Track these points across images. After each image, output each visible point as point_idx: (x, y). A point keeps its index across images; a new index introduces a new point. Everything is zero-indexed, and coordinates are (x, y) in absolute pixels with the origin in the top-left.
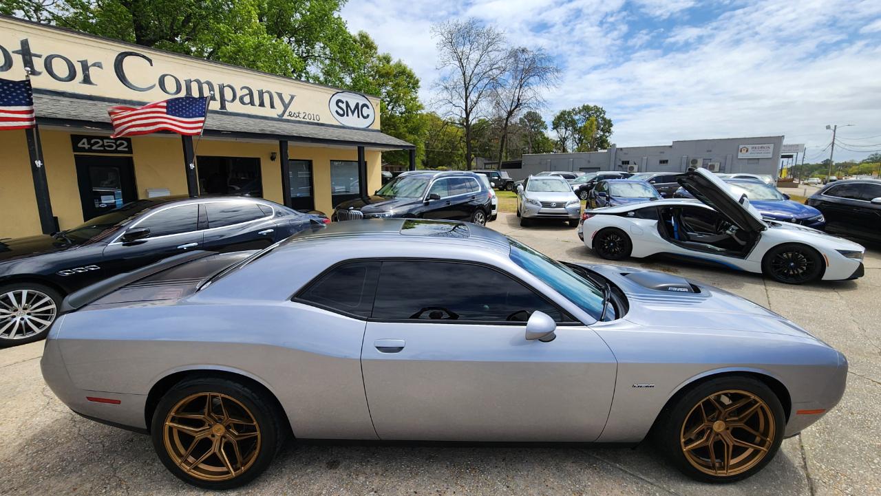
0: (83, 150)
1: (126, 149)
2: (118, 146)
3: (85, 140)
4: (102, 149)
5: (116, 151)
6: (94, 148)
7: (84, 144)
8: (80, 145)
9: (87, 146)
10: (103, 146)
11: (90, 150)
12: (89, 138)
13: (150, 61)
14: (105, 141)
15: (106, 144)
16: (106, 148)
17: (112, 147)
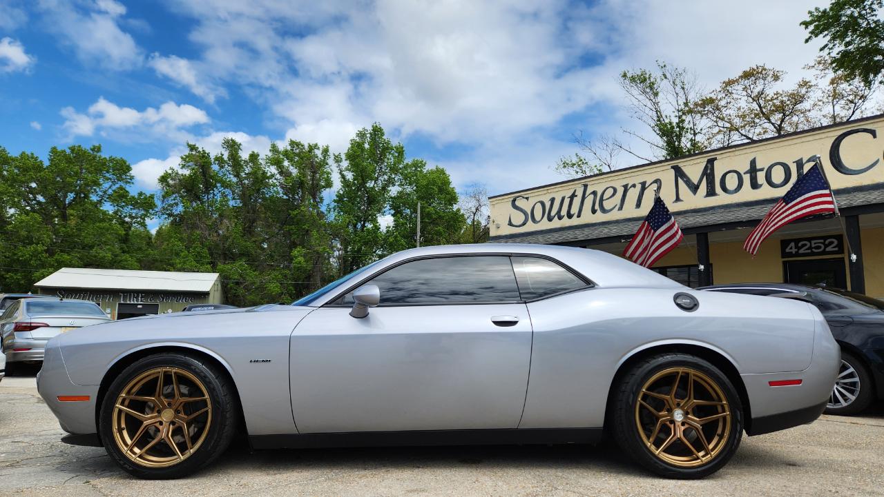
0: (790, 255)
1: (836, 249)
2: (826, 246)
3: (793, 244)
4: (809, 251)
5: (824, 253)
6: (801, 251)
7: (791, 248)
8: (787, 250)
9: (794, 251)
10: (810, 248)
11: (797, 254)
12: (797, 241)
13: (873, 133)
14: (813, 242)
15: (813, 246)
16: (814, 250)
17: (819, 247)
